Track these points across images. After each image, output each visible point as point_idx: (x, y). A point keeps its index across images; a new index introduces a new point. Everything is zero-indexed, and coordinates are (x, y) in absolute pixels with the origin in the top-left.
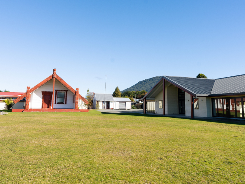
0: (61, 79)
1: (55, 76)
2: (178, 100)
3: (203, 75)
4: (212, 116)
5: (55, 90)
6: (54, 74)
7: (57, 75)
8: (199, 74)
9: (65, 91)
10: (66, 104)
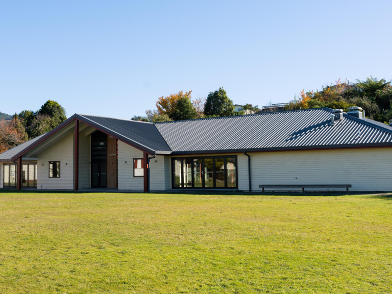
2: (90, 161)
3: (56, 104)
4: (171, 187)
8: (48, 102)
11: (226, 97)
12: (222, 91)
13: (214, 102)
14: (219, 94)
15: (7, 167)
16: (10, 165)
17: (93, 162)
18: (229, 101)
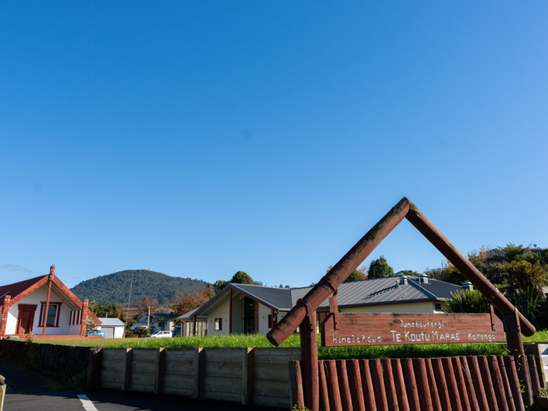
0: (61, 284)
1: (52, 279)
3: (245, 274)
5: (41, 303)
6: (51, 274)
7: (55, 276)
8: (238, 273)
9: (57, 303)
10: (57, 326)
11: (386, 265)
12: (382, 260)
13: (377, 268)
14: (380, 262)
15: (188, 324)
16: (190, 322)
17: (245, 318)
18: (390, 268)
